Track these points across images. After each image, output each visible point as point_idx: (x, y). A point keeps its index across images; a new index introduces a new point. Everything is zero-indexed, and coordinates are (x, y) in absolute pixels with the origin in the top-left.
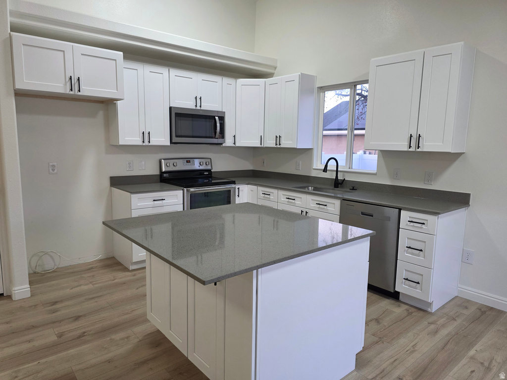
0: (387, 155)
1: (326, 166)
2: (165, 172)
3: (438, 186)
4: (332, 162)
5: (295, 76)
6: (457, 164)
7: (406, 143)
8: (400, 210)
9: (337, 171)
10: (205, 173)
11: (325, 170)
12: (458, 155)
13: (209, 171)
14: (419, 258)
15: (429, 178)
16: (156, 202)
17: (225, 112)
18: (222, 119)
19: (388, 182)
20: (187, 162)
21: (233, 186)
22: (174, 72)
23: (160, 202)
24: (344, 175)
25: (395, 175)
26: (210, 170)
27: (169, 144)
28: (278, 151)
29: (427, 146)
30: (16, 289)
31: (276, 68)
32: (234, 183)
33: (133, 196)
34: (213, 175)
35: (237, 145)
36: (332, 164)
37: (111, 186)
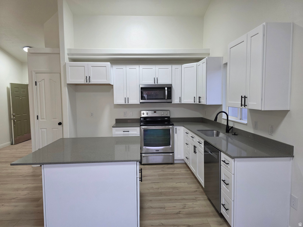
2: (142, 118)
6: (286, 119)
8: (221, 151)
9: (227, 121)
10: (165, 119)
15: (271, 130)
16: (125, 132)
17: (172, 84)
18: (170, 88)
19: (252, 131)
20: (154, 112)
23: (127, 132)
25: (255, 126)
26: (169, 117)
27: (139, 103)
31: (209, 54)
32: (172, 125)
33: (113, 129)
35: (182, 102)
37: (116, 123)
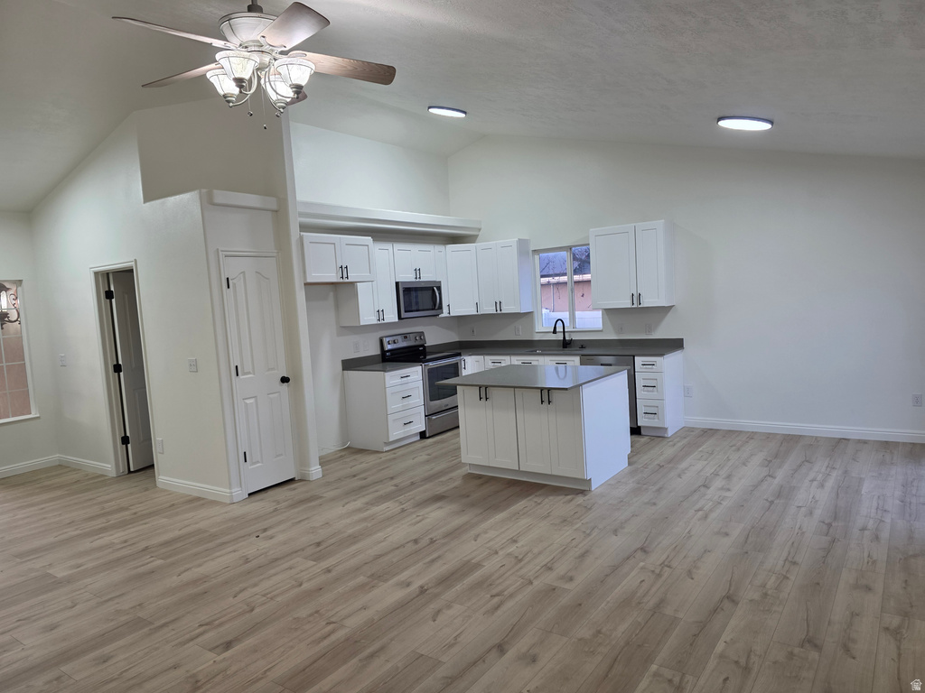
0: (610, 313)
1: (555, 328)
2: (388, 351)
3: (657, 335)
4: (560, 323)
5: (513, 241)
6: (670, 314)
7: (630, 301)
8: (634, 356)
9: (564, 332)
10: (420, 348)
11: (555, 332)
12: (669, 308)
13: (423, 346)
14: (654, 394)
15: (649, 329)
16: (402, 380)
17: (440, 282)
18: (439, 288)
19: (613, 336)
20: (405, 338)
21: (458, 358)
22: (398, 246)
23: (406, 379)
24: (570, 336)
25: (620, 330)
27: (397, 320)
28: (500, 318)
29: (646, 303)
30: (313, 469)
31: (480, 230)
32: (459, 355)
33: (386, 374)
34: (427, 350)
35: (452, 314)
36: (559, 326)
37: (343, 370)
